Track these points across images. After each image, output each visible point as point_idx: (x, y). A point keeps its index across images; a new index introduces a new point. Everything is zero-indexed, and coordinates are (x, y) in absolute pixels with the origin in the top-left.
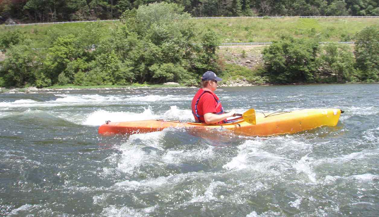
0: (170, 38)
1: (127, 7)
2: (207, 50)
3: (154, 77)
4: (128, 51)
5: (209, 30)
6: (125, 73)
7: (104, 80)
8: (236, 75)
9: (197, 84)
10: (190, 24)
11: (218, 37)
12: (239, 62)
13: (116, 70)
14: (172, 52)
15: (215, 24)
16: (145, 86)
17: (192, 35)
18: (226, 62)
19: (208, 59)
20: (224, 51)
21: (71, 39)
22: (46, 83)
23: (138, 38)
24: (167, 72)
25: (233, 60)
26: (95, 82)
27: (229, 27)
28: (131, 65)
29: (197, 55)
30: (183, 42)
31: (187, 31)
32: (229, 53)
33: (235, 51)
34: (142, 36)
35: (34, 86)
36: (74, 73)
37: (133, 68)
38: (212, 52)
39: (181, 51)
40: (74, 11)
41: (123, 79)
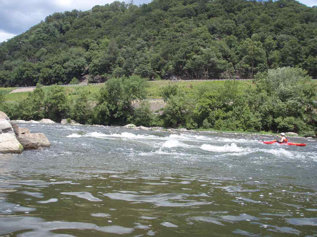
0: (294, 97)
6: (255, 122)
7: (237, 127)
13: (247, 119)
14: (295, 108)
16: (269, 134)
17: (313, 95)
21: (215, 94)
22: (194, 126)
24: (289, 124)
26: (230, 128)
30: (305, 100)
31: (308, 91)
35: (185, 128)
36: (215, 120)
37: (262, 119)
39: (302, 108)
40: (222, 71)
41: (252, 127)
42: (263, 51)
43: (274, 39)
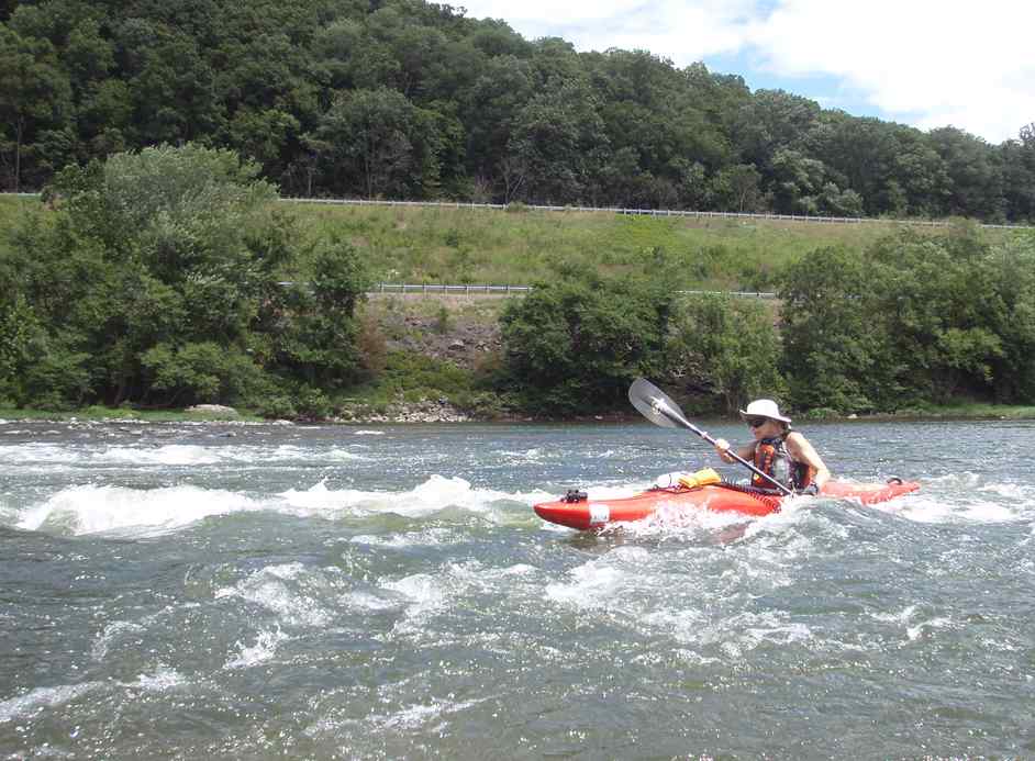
0: (213, 263)
1: (70, 151)
2: (327, 304)
3: (155, 385)
4: (70, 298)
5: (335, 240)
6: (61, 371)
8: (417, 386)
9: (294, 413)
10: (277, 218)
11: (366, 263)
12: (429, 343)
13: (31, 359)
14: (217, 308)
15: (353, 221)
16: (128, 416)
17: (281, 255)
18: (387, 343)
19: (331, 335)
20: (381, 308)
23: (106, 258)
24: (199, 371)
25: (410, 339)
27: (398, 233)
28: (82, 347)
29: (293, 318)
30: (253, 277)
31: (266, 243)
32: (396, 315)
33: (414, 311)
34: (119, 250)
37: (87, 356)
38: (342, 312)
39: (245, 305)
41: (51, 390)
42: (61, 80)
43: (105, 33)
